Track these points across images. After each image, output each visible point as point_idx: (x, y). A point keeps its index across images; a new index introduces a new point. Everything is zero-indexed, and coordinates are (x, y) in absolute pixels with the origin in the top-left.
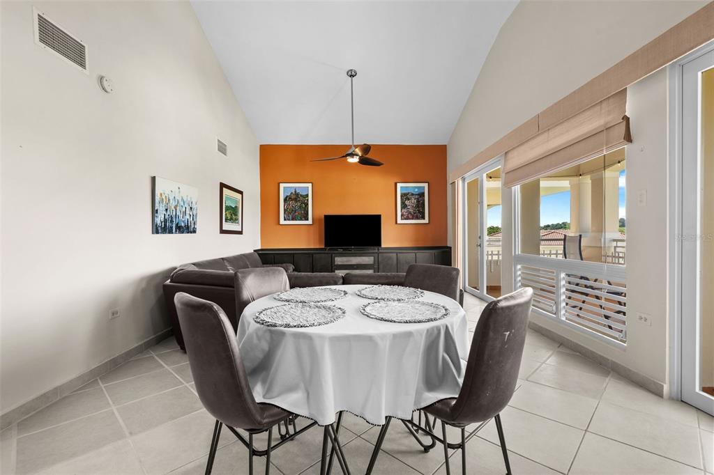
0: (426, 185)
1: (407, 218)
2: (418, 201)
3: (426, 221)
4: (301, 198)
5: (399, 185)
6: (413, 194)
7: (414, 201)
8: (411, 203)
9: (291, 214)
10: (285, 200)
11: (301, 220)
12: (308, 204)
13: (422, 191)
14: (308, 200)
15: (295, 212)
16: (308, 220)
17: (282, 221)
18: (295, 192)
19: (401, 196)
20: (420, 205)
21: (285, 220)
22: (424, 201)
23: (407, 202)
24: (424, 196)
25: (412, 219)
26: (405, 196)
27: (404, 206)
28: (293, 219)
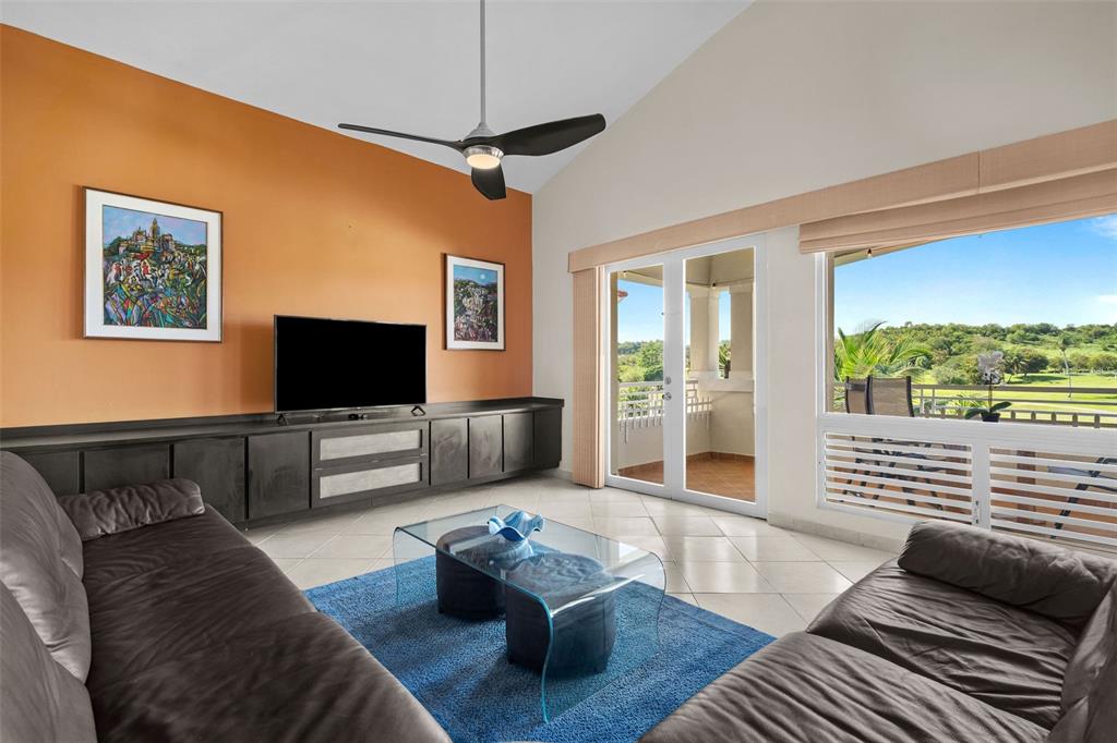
0: (499, 269)
1: (466, 338)
2: (486, 302)
3: (499, 345)
4: (179, 256)
5: (452, 261)
6: (476, 286)
7: (478, 300)
8: (474, 303)
9: (129, 303)
10: (111, 253)
11: (177, 324)
12: (204, 277)
14: (204, 264)
15: (155, 297)
16: (203, 325)
17: (94, 325)
18: (155, 230)
19: (455, 287)
20: (489, 310)
21: (108, 321)
22: (496, 301)
23: (466, 302)
24: (496, 292)
25: (475, 339)
26: (461, 286)
27: (461, 310)
28: (143, 321)
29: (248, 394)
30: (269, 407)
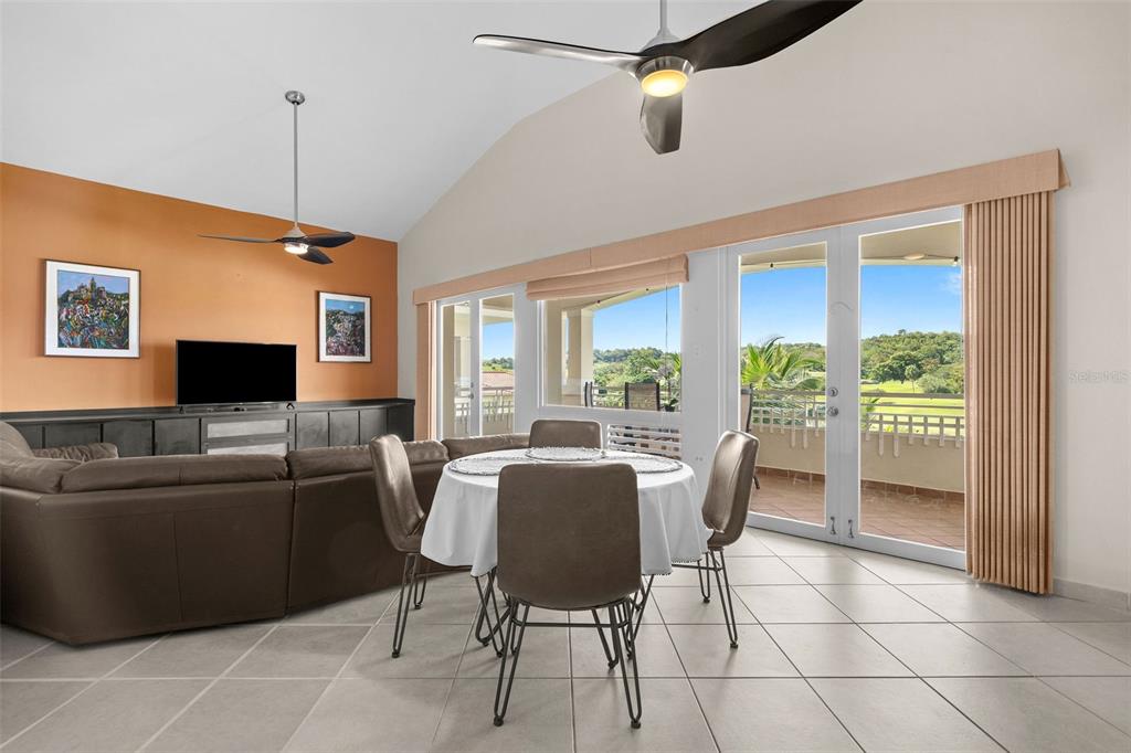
0: (367, 301)
1: (337, 353)
2: (354, 326)
3: (367, 358)
4: (110, 301)
5: (323, 296)
6: (345, 314)
7: (347, 325)
8: (344, 327)
9: (74, 332)
10: (63, 301)
11: (108, 346)
12: (127, 315)
13: (361, 310)
14: (127, 306)
15: (92, 329)
16: (126, 347)
17: (52, 347)
18: (93, 285)
19: (327, 315)
20: (357, 332)
21: (61, 345)
22: (363, 326)
23: (336, 326)
24: (363, 318)
25: (345, 354)
26: (333, 316)
27: (331, 332)
28: (84, 345)
29: (158, 393)
30: (173, 403)
